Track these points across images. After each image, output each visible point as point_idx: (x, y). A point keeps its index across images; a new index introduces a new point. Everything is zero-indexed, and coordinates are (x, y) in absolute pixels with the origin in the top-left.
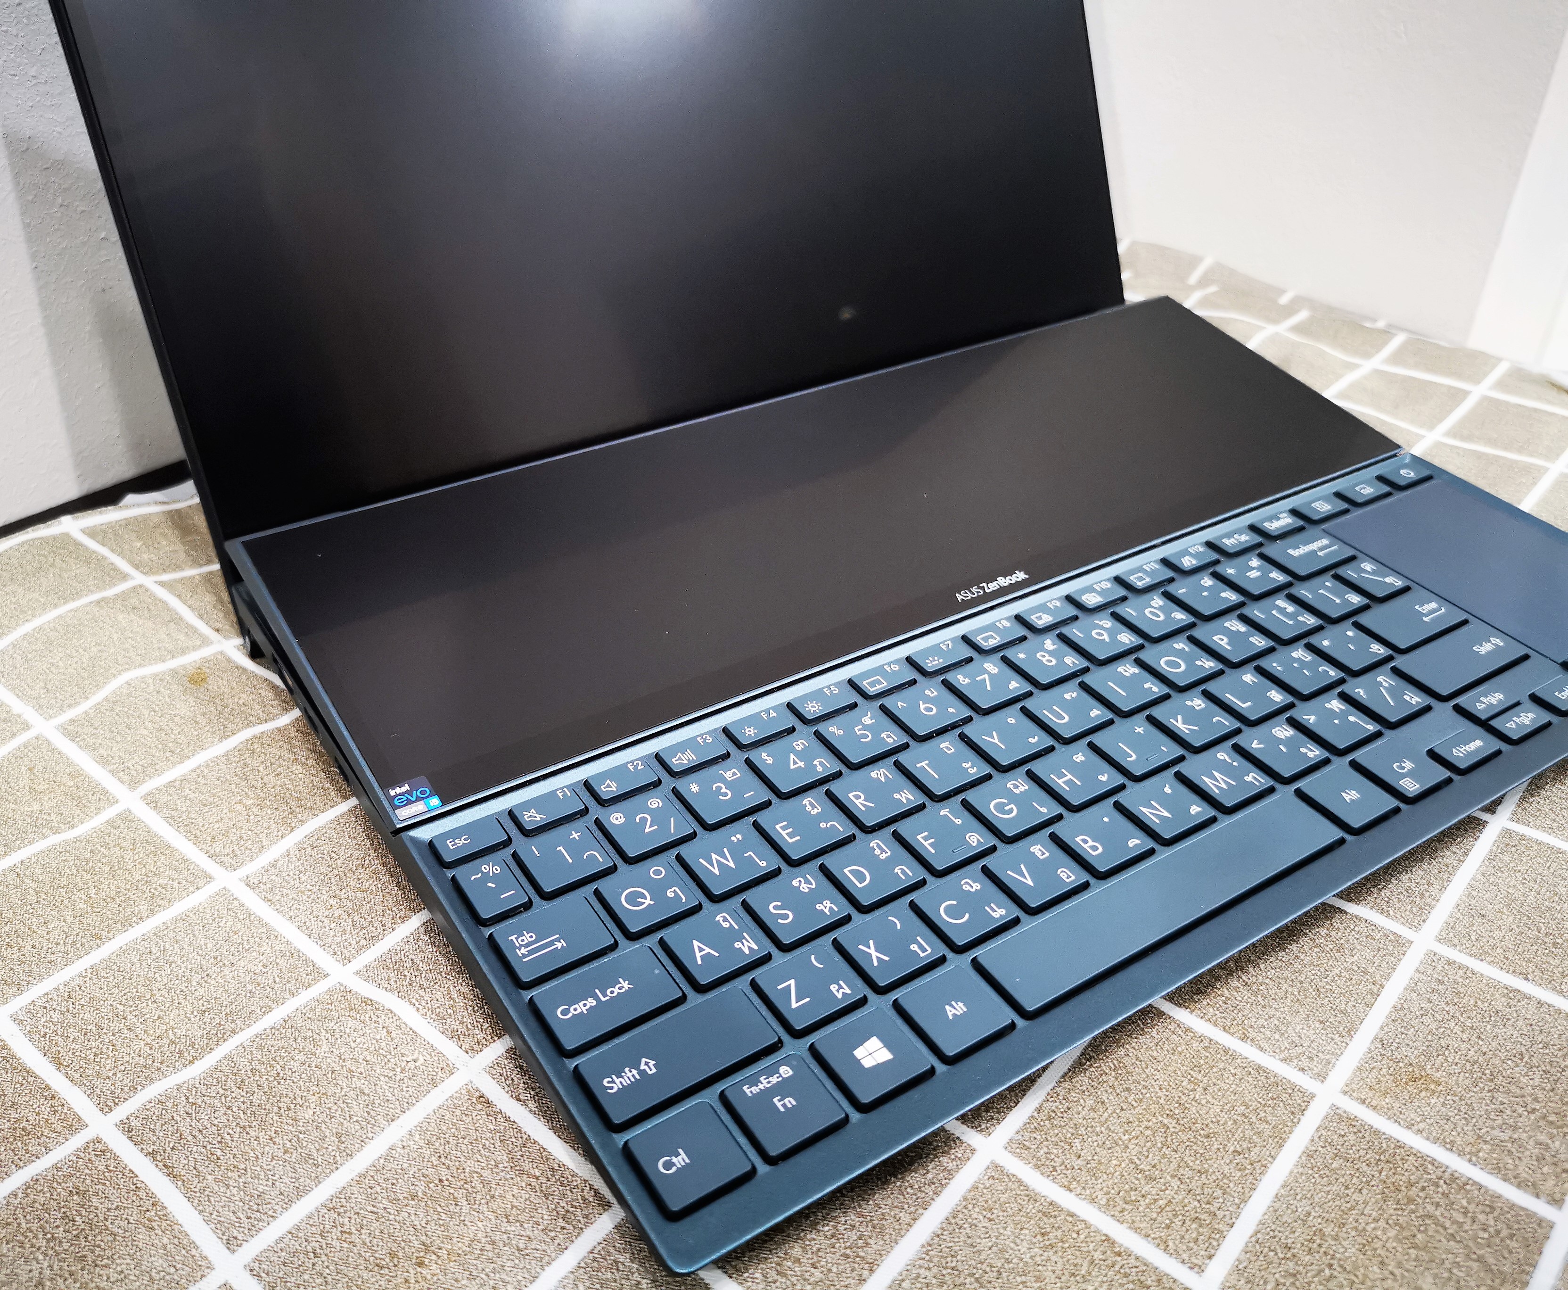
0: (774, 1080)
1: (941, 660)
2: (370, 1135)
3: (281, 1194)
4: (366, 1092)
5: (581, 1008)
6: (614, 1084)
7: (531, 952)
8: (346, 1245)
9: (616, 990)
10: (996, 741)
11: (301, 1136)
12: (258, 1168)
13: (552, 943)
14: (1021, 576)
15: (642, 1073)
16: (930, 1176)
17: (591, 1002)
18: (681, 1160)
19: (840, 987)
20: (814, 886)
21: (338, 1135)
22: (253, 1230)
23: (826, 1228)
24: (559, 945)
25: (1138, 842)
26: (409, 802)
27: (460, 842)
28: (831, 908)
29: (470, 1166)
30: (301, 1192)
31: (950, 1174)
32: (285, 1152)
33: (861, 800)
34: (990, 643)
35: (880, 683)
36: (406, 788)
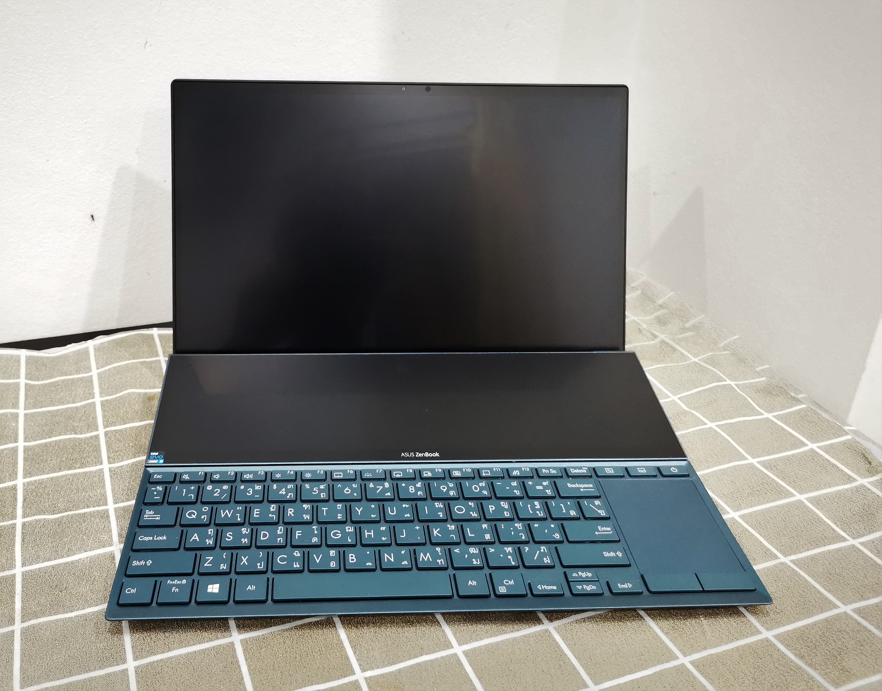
0: (179, 582)
1: (371, 475)
2: (77, 553)
3: (44, 558)
4: (85, 541)
5: (147, 539)
6: (135, 563)
7: (148, 517)
8: (48, 578)
9: (161, 538)
10: (359, 511)
11: (59, 544)
12: (43, 548)
13: (156, 517)
14: (437, 455)
15: (146, 564)
16: (210, 636)
17: (151, 538)
18: (133, 591)
19: (224, 566)
20: (247, 533)
21: (69, 549)
22: (31, 564)
23: (167, 634)
24: (157, 518)
25: (371, 564)
26: (154, 459)
27: (159, 477)
28: (246, 542)
29: (95, 573)
30: (49, 560)
31: (217, 638)
32: (53, 547)
33: (291, 512)
34: (397, 476)
35: (340, 475)
36: (157, 454)
